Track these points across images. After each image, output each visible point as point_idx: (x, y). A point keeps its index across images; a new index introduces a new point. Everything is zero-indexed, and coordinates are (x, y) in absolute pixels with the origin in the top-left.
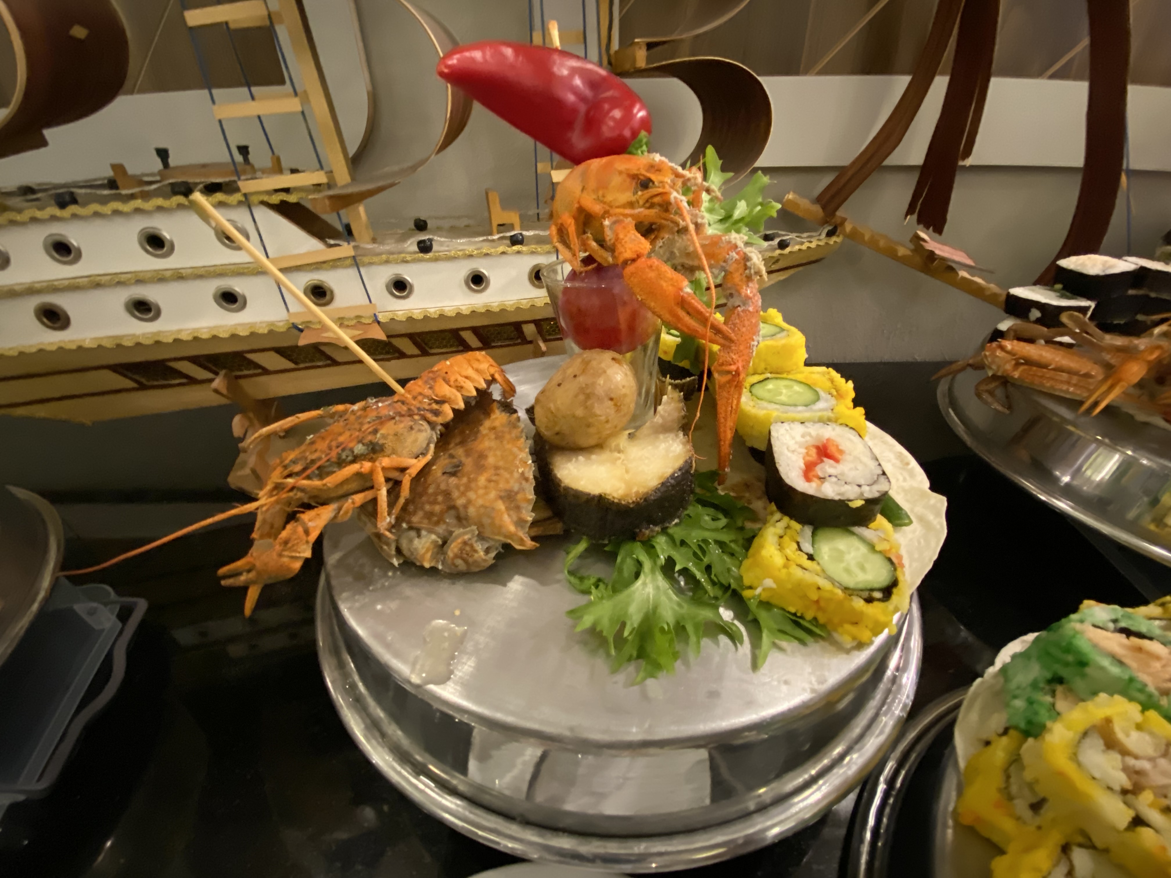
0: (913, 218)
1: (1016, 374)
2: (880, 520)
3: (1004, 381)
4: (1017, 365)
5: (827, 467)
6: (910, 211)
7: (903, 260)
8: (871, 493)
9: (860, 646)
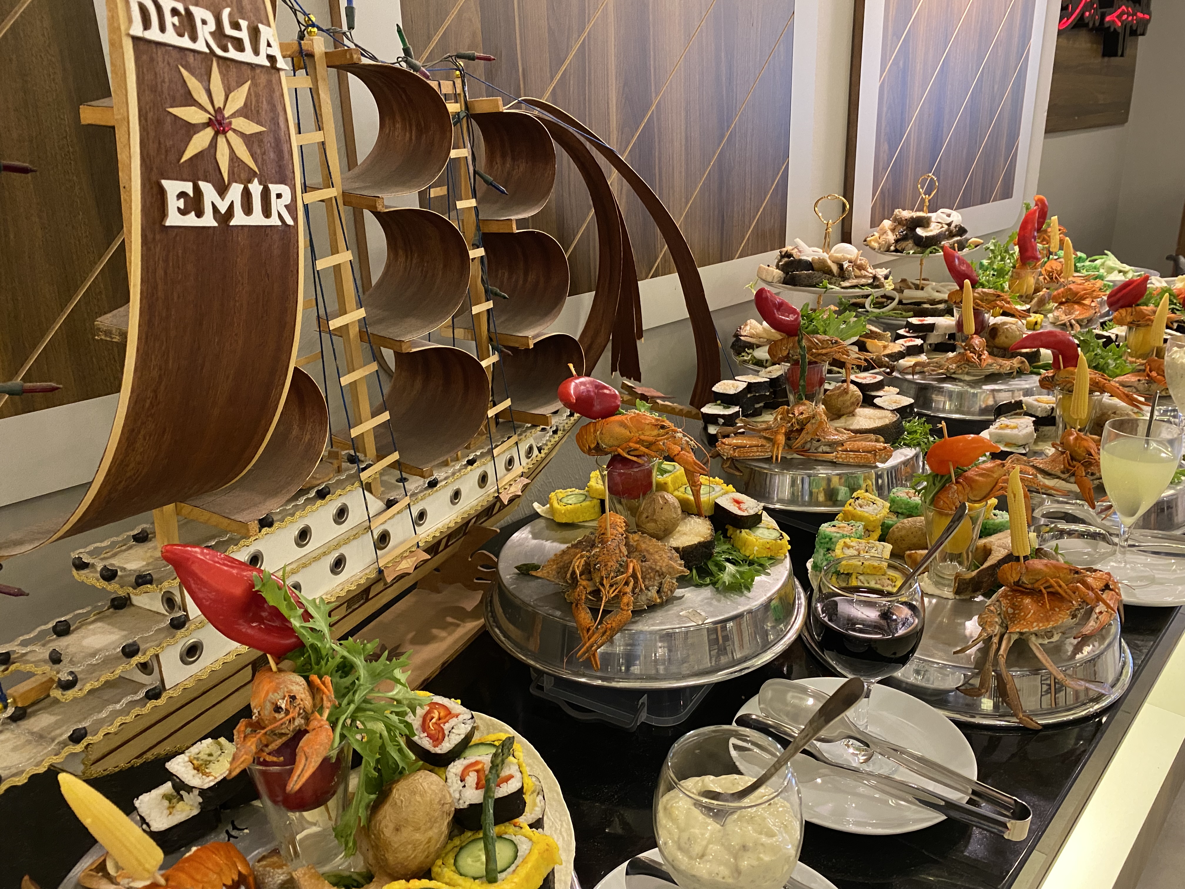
0: (616, 374)
1: (736, 454)
2: (764, 520)
3: (732, 459)
4: (734, 450)
6: (614, 369)
8: (750, 511)
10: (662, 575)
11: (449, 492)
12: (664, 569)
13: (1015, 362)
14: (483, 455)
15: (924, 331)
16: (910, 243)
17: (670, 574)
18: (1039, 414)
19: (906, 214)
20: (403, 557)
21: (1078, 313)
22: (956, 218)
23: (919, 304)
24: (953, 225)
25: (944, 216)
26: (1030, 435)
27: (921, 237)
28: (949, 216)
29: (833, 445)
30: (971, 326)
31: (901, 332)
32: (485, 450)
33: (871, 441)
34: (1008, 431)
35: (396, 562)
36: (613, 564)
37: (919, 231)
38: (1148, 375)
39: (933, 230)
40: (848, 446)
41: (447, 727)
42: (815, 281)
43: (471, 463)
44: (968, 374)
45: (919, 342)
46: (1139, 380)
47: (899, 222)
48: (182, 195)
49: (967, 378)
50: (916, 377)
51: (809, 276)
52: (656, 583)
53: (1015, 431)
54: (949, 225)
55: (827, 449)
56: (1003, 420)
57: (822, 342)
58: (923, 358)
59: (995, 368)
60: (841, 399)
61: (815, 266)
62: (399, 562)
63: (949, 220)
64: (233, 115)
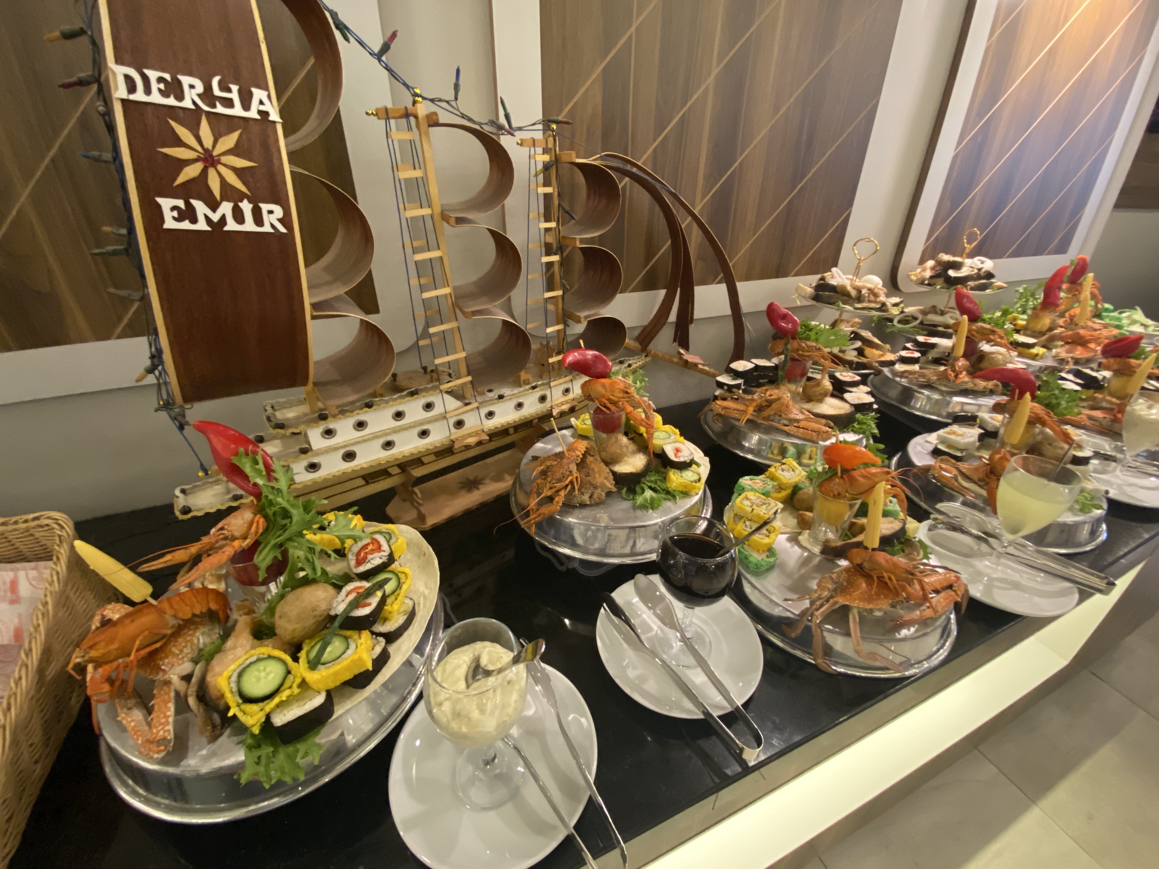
0: (676, 344)
1: (723, 413)
2: (694, 466)
3: (720, 415)
4: (723, 409)
5: (679, 454)
6: (675, 340)
7: (677, 364)
8: (690, 458)
9: (697, 494)
10: (595, 487)
11: (515, 402)
12: (598, 484)
13: (990, 384)
14: (542, 384)
15: (925, 348)
16: (941, 281)
17: (602, 488)
18: (989, 429)
19: (946, 257)
20: (470, 435)
21: (1079, 353)
22: (988, 265)
23: (935, 326)
24: (983, 270)
25: (979, 263)
26: (973, 443)
27: (950, 277)
28: (982, 262)
29: (792, 421)
30: (961, 351)
31: (909, 345)
32: (545, 382)
33: (821, 424)
34: (953, 437)
35: (465, 437)
36: (558, 475)
37: (951, 273)
38: (1115, 416)
39: (964, 272)
40: (802, 424)
41: (370, 557)
42: (832, 301)
43: (534, 388)
44: (945, 386)
45: (917, 355)
46: (1105, 418)
47: (939, 263)
48: (174, 208)
49: (944, 389)
50: (903, 380)
51: (830, 297)
52: (590, 491)
53: (959, 439)
54: (979, 270)
55: (786, 422)
56: (955, 428)
57: (808, 346)
58: (916, 367)
59: (970, 386)
60: (813, 389)
61: (838, 290)
62: (467, 438)
63: (981, 266)
64: (224, 153)
